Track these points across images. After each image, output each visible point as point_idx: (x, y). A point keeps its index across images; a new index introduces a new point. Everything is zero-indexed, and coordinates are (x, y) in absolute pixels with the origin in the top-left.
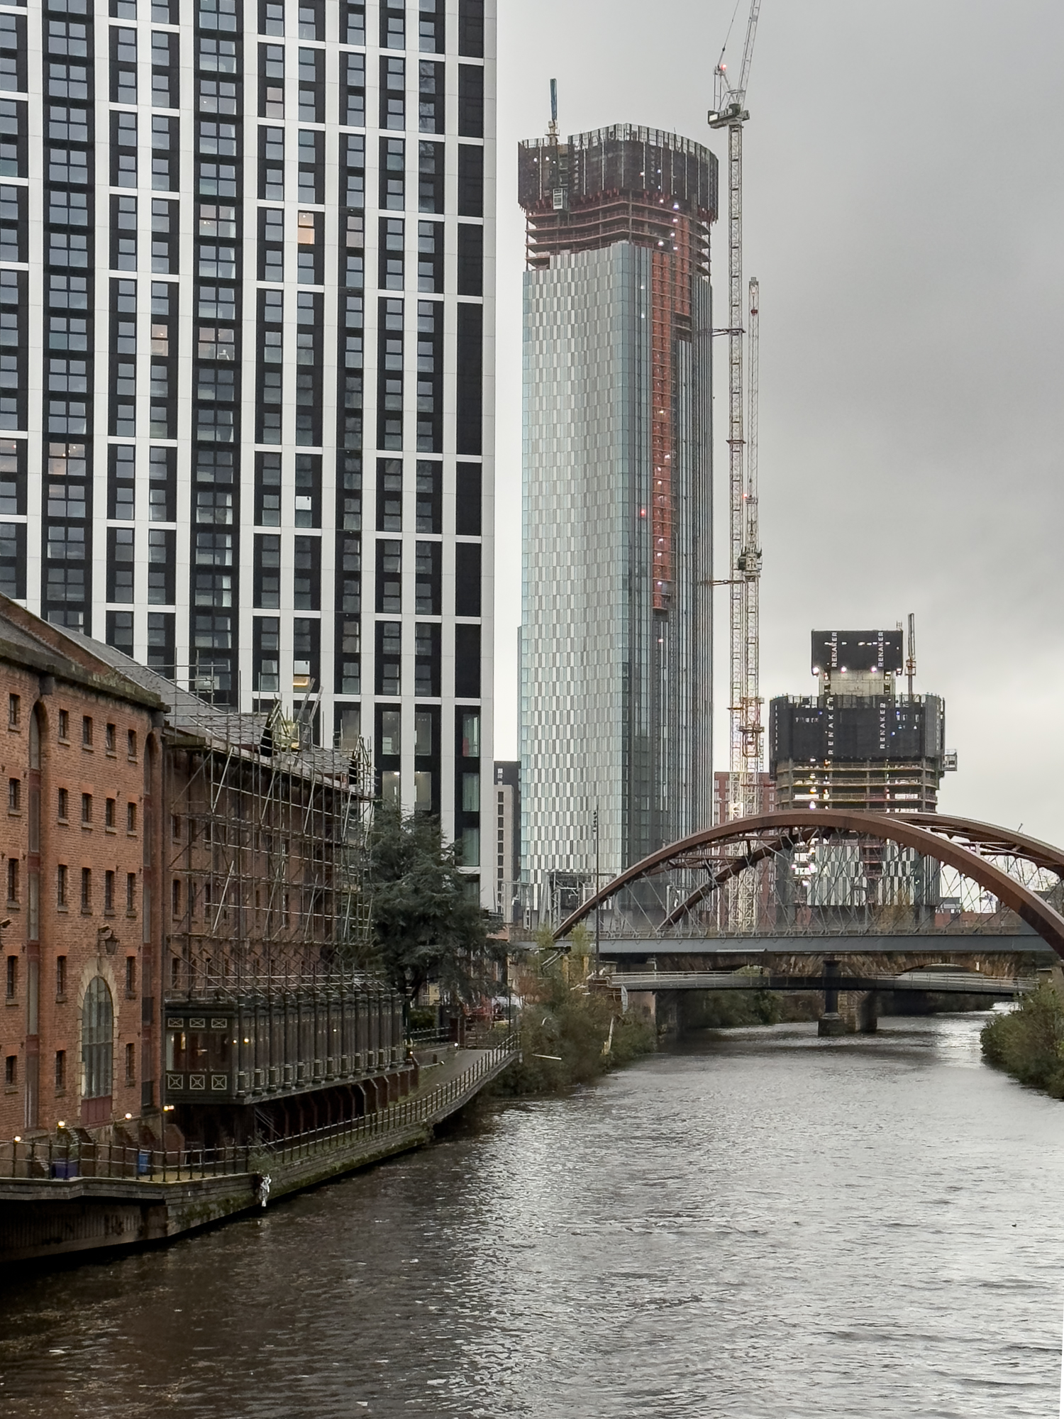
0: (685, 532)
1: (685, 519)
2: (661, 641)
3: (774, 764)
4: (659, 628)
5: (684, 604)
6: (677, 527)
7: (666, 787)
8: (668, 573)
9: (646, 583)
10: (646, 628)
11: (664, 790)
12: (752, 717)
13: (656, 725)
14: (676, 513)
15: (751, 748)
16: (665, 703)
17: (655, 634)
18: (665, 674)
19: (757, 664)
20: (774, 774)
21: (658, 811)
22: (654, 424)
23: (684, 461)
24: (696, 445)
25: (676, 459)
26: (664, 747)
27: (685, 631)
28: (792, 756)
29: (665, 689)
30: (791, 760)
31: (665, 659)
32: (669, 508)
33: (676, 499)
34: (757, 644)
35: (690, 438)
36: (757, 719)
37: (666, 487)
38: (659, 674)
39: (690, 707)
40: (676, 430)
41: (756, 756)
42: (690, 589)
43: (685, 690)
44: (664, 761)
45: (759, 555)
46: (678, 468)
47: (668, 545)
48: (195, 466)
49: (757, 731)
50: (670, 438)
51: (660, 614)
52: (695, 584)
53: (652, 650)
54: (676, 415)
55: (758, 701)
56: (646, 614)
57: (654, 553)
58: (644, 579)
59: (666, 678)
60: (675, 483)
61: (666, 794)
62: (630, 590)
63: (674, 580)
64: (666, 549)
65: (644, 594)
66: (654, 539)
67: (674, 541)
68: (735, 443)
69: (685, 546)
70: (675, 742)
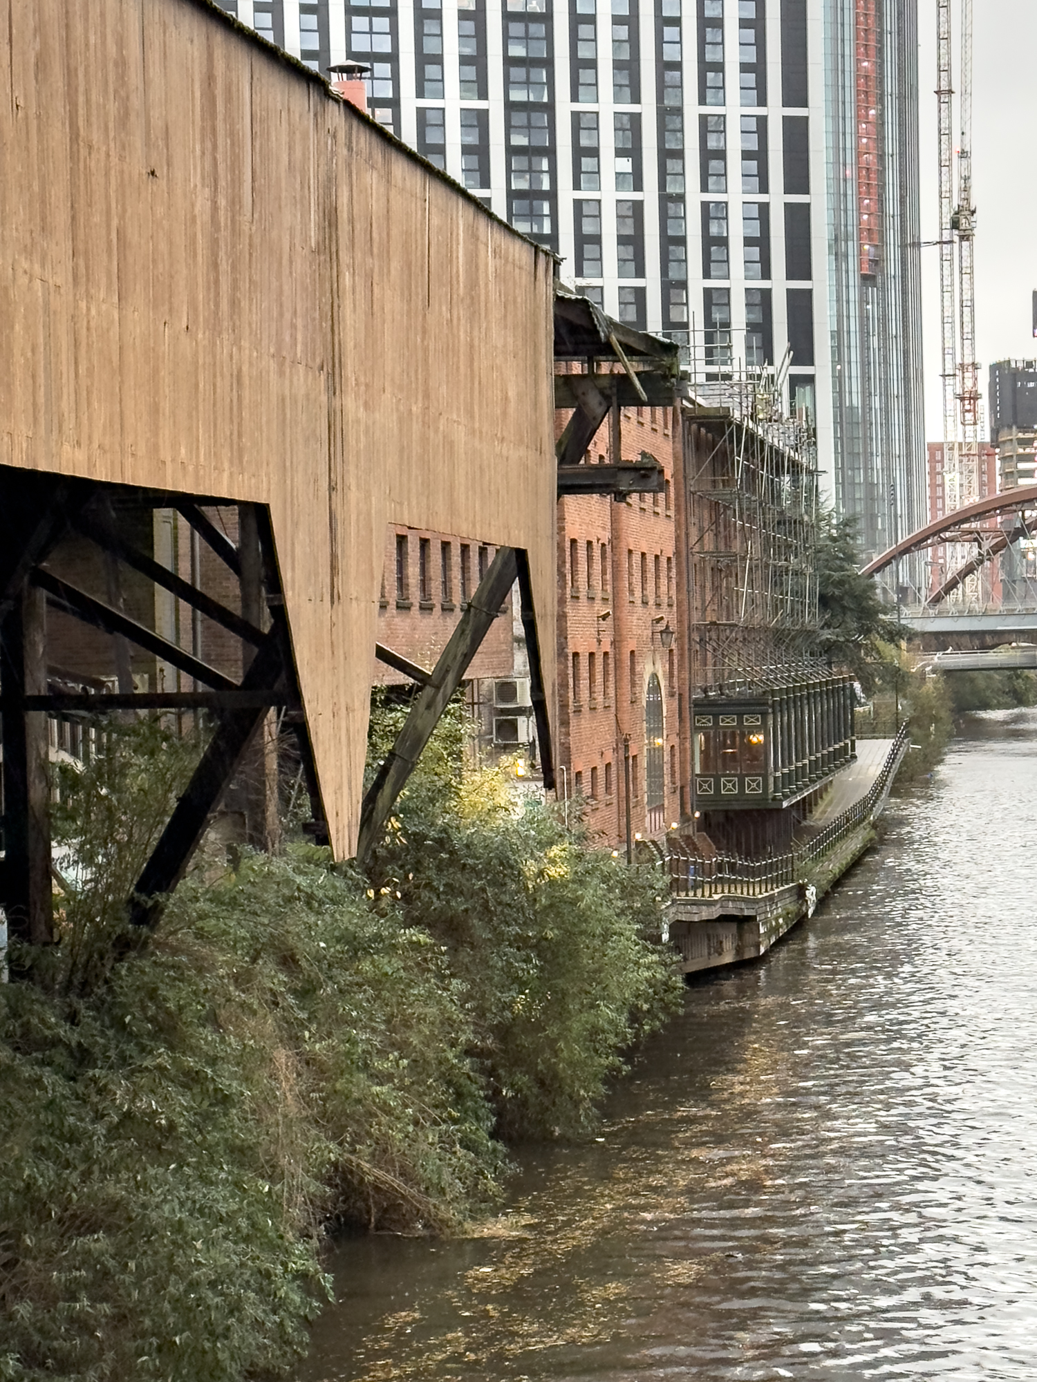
0: (892, 193)
1: (892, 177)
2: (869, 307)
3: (995, 432)
4: (867, 293)
5: (893, 267)
6: (882, 186)
7: (879, 459)
8: (876, 236)
9: (852, 247)
10: (854, 294)
11: (878, 462)
12: (969, 384)
13: (866, 394)
14: (882, 173)
15: (969, 416)
16: (876, 372)
17: (863, 301)
18: (874, 342)
19: (973, 328)
20: (995, 443)
21: (872, 484)
22: (858, 77)
23: (891, 117)
24: (902, 97)
25: (881, 115)
26: (876, 417)
27: (894, 297)
28: (1015, 422)
29: (875, 356)
30: (1014, 428)
31: (874, 326)
32: (874, 168)
33: (881, 157)
34: (972, 307)
35: (896, 91)
36: (975, 385)
37: (871, 144)
38: (868, 341)
39: (901, 375)
40: (881, 81)
41: (975, 424)
42: (898, 251)
43: (895, 358)
44: (877, 432)
45: (973, 212)
46: (883, 124)
47: (874, 207)
48: (509, 128)
49: (974, 397)
50: (874, 91)
51: (867, 280)
52: (903, 246)
53: (861, 317)
54: (881, 66)
55: (975, 366)
56: (854, 280)
57: (860, 214)
58: (850, 243)
59: (876, 346)
60: (881, 139)
61: (879, 467)
62: (836, 254)
63: (881, 245)
64: (873, 210)
65: (850, 259)
66: (860, 200)
67: (881, 201)
68: (944, 94)
69: (892, 207)
70: (887, 411)
